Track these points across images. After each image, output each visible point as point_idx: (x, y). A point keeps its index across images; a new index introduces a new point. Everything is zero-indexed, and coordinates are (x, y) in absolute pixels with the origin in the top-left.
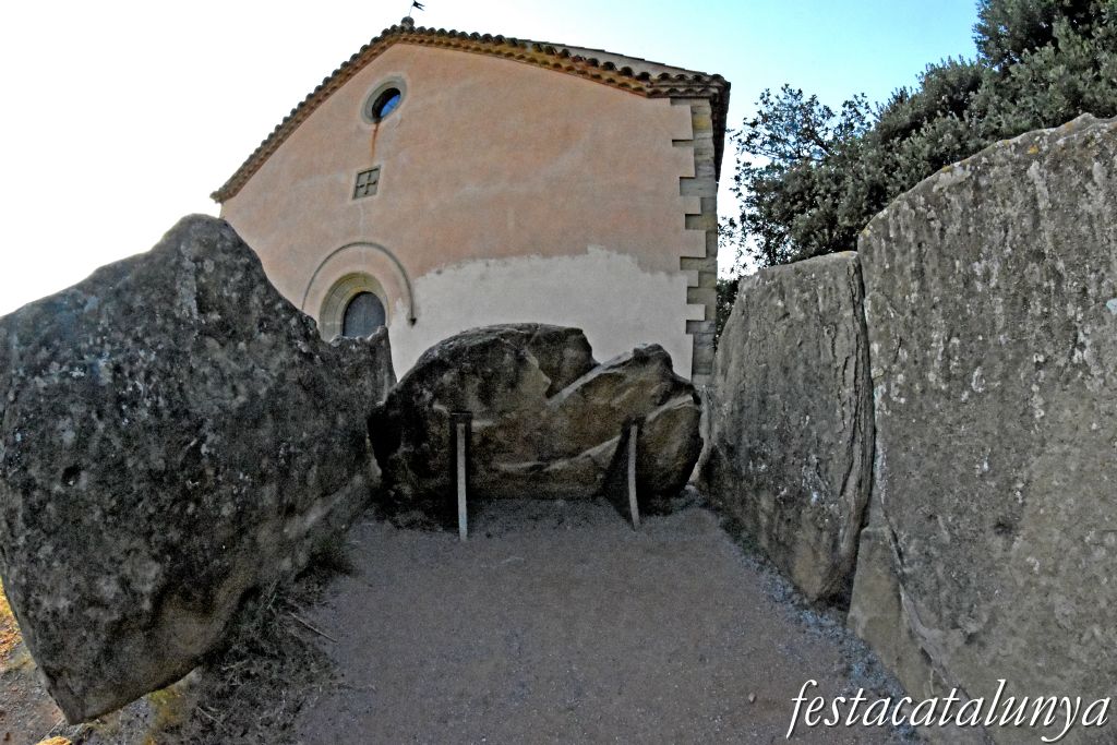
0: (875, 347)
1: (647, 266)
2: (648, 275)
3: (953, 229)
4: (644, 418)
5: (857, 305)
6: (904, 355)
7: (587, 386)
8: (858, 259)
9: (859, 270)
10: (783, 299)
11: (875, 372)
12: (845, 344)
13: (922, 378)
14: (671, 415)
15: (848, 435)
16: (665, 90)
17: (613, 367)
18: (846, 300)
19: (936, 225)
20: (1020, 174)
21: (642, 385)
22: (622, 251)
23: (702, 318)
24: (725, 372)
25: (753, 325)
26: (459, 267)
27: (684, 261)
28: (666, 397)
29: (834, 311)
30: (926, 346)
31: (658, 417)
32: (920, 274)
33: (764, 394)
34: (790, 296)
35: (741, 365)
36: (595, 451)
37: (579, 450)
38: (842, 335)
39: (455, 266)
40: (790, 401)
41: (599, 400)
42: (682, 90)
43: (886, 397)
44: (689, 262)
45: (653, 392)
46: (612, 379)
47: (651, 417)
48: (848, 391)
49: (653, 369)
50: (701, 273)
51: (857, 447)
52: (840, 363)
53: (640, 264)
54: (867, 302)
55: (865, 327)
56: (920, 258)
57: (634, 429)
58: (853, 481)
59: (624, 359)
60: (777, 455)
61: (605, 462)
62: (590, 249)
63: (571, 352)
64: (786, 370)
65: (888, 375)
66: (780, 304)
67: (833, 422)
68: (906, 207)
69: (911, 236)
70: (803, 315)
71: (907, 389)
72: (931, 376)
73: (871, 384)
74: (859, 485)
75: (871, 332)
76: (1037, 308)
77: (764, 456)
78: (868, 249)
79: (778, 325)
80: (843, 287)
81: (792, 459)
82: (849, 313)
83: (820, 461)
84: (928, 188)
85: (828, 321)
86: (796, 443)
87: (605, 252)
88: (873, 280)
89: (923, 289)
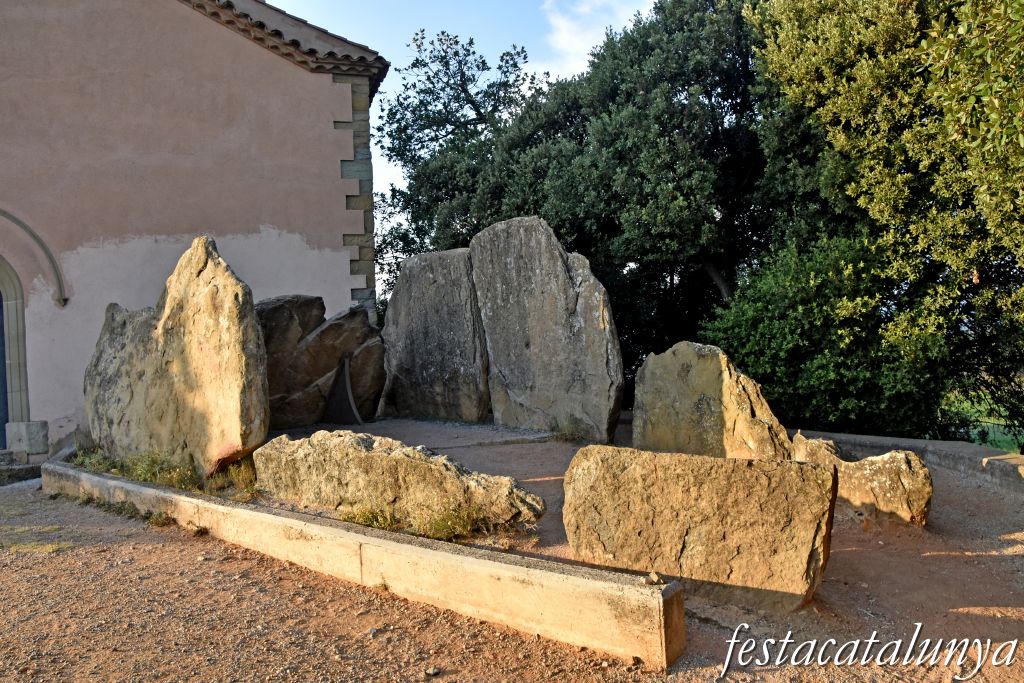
0: (479, 293)
1: (316, 243)
2: (316, 252)
3: (501, 245)
4: (353, 353)
5: (469, 275)
6: (489, 295)
7: (322, 332)
8: (470, 253)
9: (470, 258)
10: (433, 273)
11: (480, 304)
12: (464, 294)
13: (496, 303)
14: (368, 350)
15: (471, 334)
16: (328, 67)
17: (338, 319)
18: (464, 273)
19: (496, 243)
20: (518, 231)
21: (352, 329)
22: (291, 231)
23: (364, 286)
24: (396, 323)
25: (414, 289)
26: (122, 242)
27: (347, 238)
28: (365, 337)
29: (458, 279)
30: (496, 290)
31: (360, 353)
32: (491, 261)
33: (426, 328)
34: (437, 271)
35: (408, 314)
36: (320, 381)
37: (311, 382)
38: (463, 289)
39: (117, 241)
40: (442, 327)
41: (328, 342)
42: (345, 68)
43: (486, 314)
44: (349, 239)
45: (358, 334)
46: (336, 327)
47: (356, 353)
48: (468, 315)
49: (359, 319)
50: (361, 248)
51: (477, 339)
52: (463, 303)
53: (308, 242)
54: (474, 273)
55: (473, 285)
56: (492, 254)
57: (347, 361)
58: (478, 355)
59: (343, 314)
60: (439, 358)
61: (326, 391)
62: (262, 227)
63: (315, 312)
64: (437, 311)
65: (485, 303)
66: (431, 276)
67: (464, 331)
68: (487, 234)
69: (488, 246)
70: (444, 281)
71: (492, 308)
72: (499, 301)
73: (479, 310)
74: (482, 356)
75: (477, 287)
76: (523, 274)
77: (432, 363)
78: (473, 249)
79: (431, 287)
80: (462, 267)
81: (447, 357)
82: (465, 279)
83: (462, 352)
84: (494, 228)
85: (455, 283)
86: (448, 349)
87: (276, 232)
88: (476, 264)
89: (493, 268)
